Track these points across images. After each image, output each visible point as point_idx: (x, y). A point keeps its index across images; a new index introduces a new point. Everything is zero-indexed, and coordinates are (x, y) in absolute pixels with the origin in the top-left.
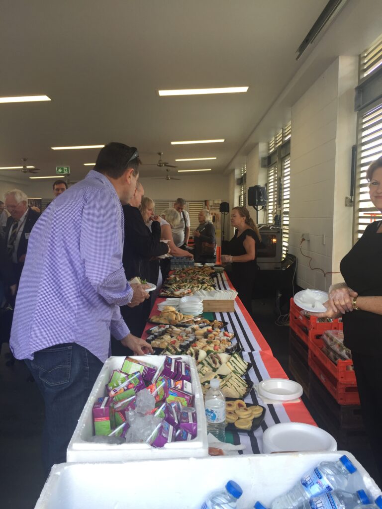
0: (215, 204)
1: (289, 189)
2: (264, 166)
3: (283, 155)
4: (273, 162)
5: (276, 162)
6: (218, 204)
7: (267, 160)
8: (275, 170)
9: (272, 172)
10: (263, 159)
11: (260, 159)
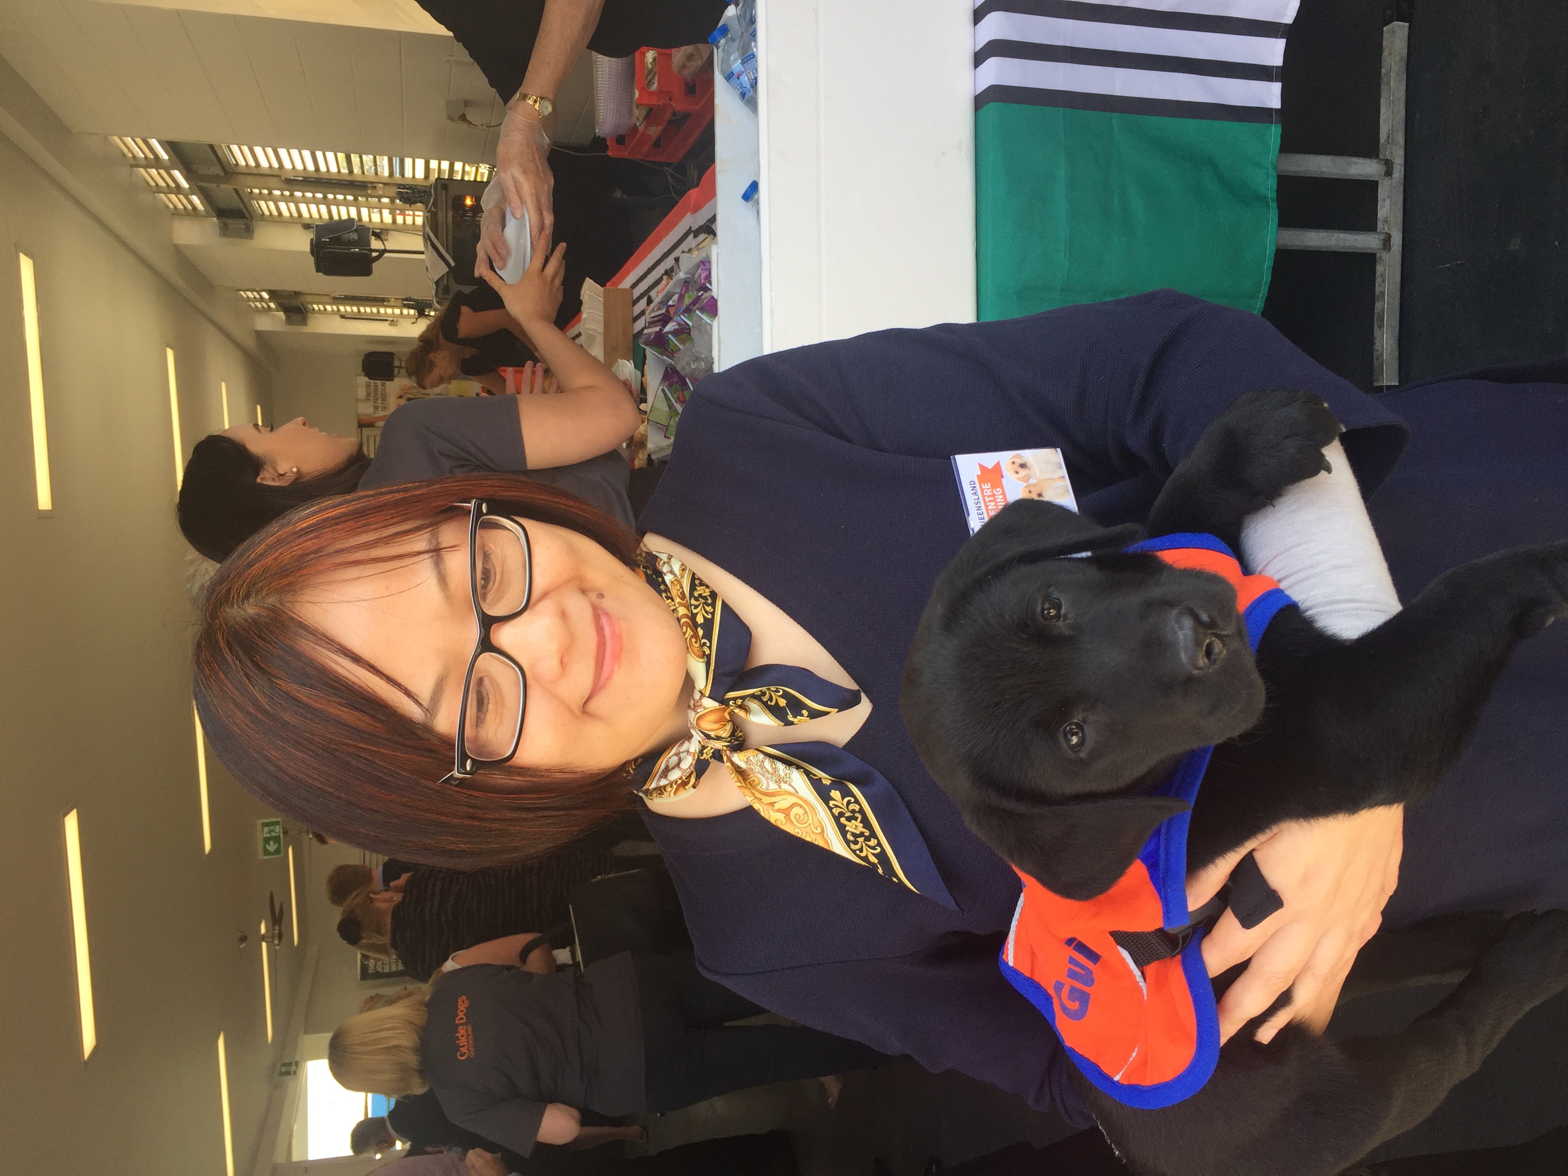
0: (368, 395)
1: (319, 154)
2: (248, 232)
3: (216, 170)
4: (235, 203)
5: (236, 190)
6: (368, 386)
7: (229, 221)
8: (261, 196)
9: (266, 207)
10: (225, 231)
11: (225, 240)
